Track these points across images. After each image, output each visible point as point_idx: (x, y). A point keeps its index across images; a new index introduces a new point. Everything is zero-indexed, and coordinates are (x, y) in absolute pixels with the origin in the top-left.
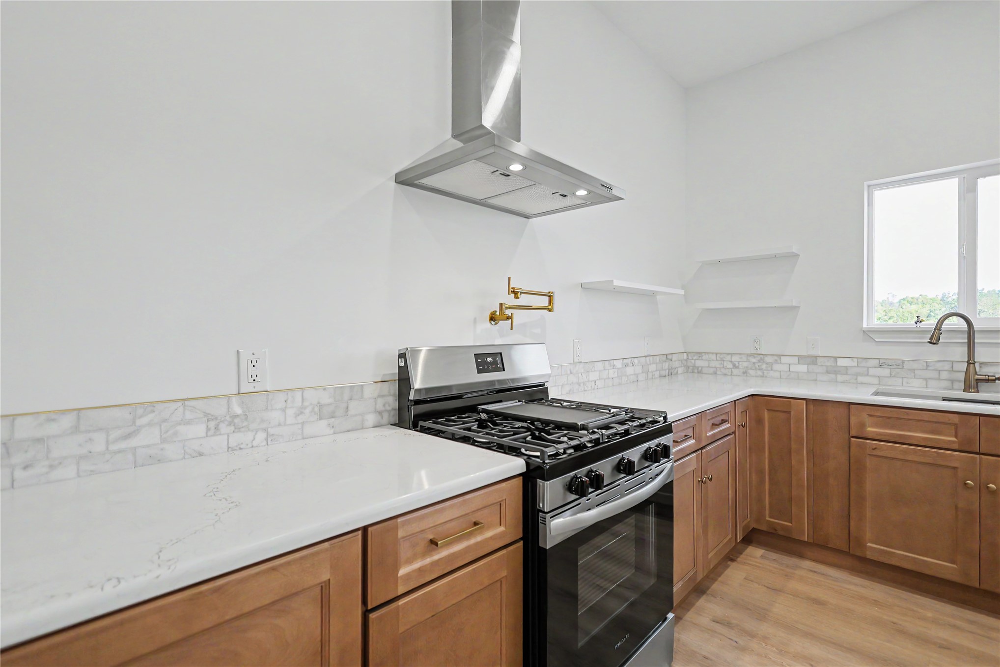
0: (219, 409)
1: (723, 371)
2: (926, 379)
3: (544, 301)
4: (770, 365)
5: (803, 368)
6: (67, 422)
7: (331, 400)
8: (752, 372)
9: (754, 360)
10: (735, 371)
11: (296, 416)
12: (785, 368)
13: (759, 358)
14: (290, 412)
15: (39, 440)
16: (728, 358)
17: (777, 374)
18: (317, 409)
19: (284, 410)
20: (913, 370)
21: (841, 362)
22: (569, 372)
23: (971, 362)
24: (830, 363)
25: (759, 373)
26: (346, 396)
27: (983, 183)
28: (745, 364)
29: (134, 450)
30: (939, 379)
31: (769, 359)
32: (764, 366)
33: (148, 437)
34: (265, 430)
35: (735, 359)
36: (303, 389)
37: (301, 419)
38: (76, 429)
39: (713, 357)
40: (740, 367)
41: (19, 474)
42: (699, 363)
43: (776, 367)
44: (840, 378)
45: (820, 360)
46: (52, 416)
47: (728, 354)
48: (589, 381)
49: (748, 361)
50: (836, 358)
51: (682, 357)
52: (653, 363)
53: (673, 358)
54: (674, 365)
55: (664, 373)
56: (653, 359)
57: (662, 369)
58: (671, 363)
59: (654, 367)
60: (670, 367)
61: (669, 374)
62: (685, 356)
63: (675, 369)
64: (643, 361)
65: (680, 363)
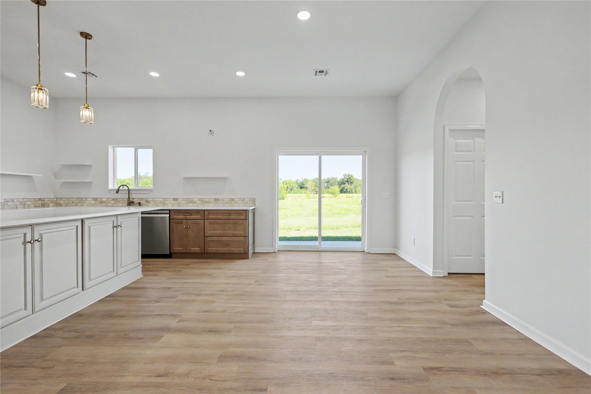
1: (69, 204)
2: (122, 203)
4: (84, 201)
5: (94, 202)
8: (79, 204)
9: (79, 200)
10: (74, 204)
12: (88, 202)
13: (80, 199)
16: (71, 199)
17: (86, 204)
20: (119, 201)
21: (103, 200)
23: (129, 198)
24: (100, 200)
25: (81, 204)
27: (139, 150)
28: (77, 201)
30: (125, 203)
31: (84, 200)
32: (82, 202)
35: (73, 200)
39: (66, 199)
40: (75, 202)
42: (61, 202)
43: (86, 202)
44: (103, 204)
45: (98, 200)
47: (71, 198)
49: (77, 200)
50: (102, 198)
51: (52, 200)
52: (29, 201)
53: (45, 200)
54: (46, 202)
55: (38, 205)
56: (30, 200)
57: (37, 204)
58: (43, 202)
59: (30, 203)
60: (43, 203)
61: (42, 206)
62: (55, 199)
63: (47, 204)
64: (21, 200)
65: (51, 202)
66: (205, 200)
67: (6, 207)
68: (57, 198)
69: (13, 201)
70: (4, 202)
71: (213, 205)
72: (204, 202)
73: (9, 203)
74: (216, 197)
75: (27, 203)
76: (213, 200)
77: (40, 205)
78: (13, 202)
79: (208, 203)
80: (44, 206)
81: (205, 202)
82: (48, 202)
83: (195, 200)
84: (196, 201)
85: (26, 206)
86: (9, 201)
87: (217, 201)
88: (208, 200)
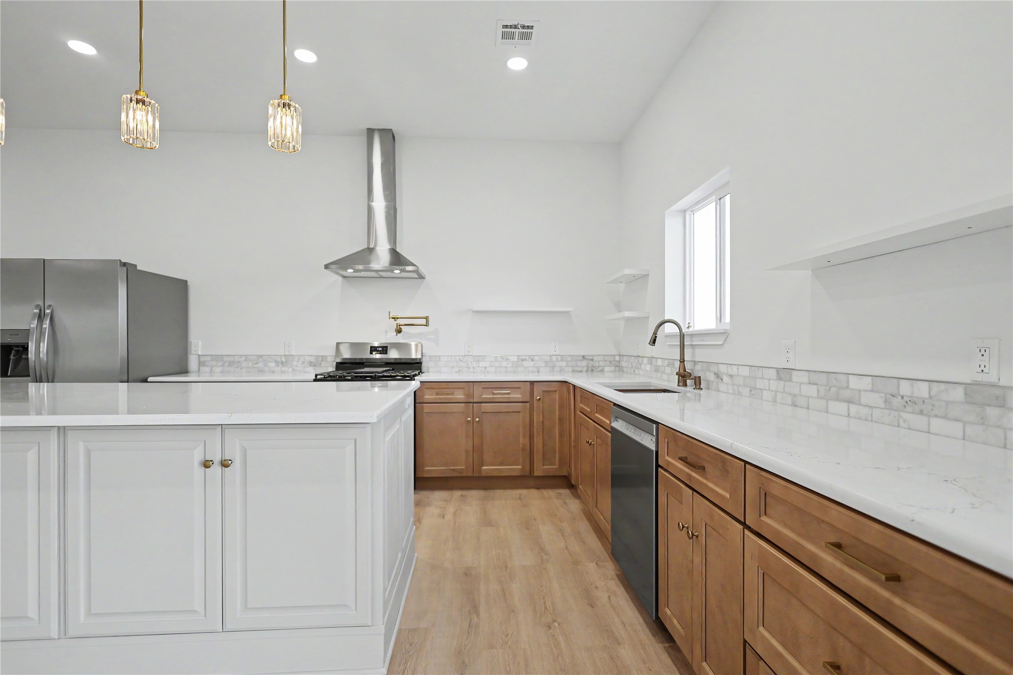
0: (278, 359)
3: (424, 321)
6: (244, 358)
7: (314, 361)
11: (302, 364)
14: (300, 362)
15: (239, 362)
18: (309, 363)
19: (298, 362)
22: (458, 360)
23: (682, 361)
26: (320, 359)
29: (258, 367)
33: (260, 365)
34: (292, 367)
36: (304, 356)
37: (303, 365)
38: (246, 360)
39: (627, 359)
41: (236, 369)
46: (241, 356)
48: (479, 367)
51: (611, 359)
52: (561, 360)
53: (595, 358)
54: (597, 364)
55: (580, 369)
56: (563, 358)
57: (577, 366)
58: (591, 362)
59: (564, 364)
60: (590, 365)
61: (587, 371)
62: (617, 358)
63: (599, 367)
64: (548, 358)
65: (608, 363)
66: (905, 388)
67: (520, 369)
68: (620, 355)
69: (532, 360)
70: (516, 360)
71: (956, 429)
72: (896, 402)
73: (525, 364)
74: (980, 378)
75: (558, 364)
76: (958, 394)
77: (585, 369)
78: (533, 362)
79: (921, 412)
80: (592, 371)
81: (911, 402)
82: (601, 363)
83: (854, 383)
84: (860, 391)
85: (556, 369)
86: (525, 360)
87: (992, 412)
88: (923, 390)
